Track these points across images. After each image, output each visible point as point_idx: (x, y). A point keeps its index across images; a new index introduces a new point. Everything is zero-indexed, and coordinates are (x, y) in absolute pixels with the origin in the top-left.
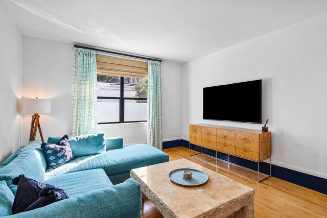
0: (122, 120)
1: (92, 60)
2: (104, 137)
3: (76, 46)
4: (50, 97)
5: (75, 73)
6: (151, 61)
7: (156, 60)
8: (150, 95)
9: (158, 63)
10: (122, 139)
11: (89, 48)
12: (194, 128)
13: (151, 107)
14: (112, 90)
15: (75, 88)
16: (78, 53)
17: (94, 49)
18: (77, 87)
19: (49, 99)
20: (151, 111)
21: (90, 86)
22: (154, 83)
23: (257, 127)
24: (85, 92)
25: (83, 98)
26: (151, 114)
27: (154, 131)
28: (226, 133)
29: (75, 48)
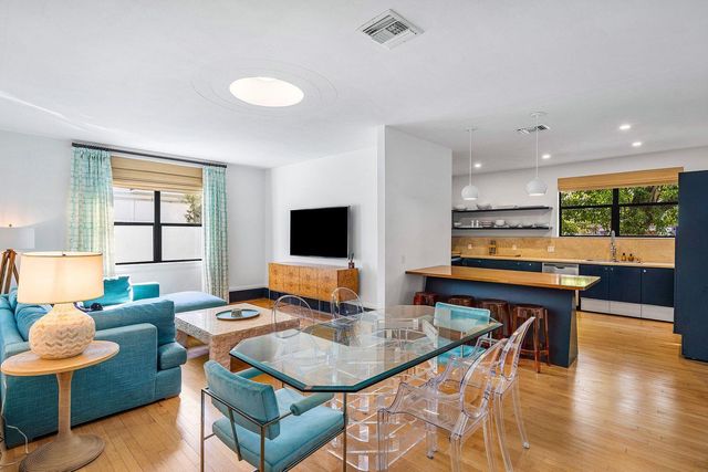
0: (158, 258)
1: (104, 166)
2: (129, 281)
3: (74, 145)
4: (30, 223)
5: (72, 187)
6: (208, 167)
7: (216, 166)
8: (206, 218)
9: (222, 169)
10: (158, 286)
11: (98, 148)
12: (275, 269)
13: (208, 239)
14: (135, 199)
15: (74, 210)
16: (78, 156)
17: (107, 150)
18: (77, 208)
19: (30, 227)
20: (208, 244)
21: (100, 208)
22: (213, 201)
23: (342, 263)
24: (92, 217)
25: (89, 226)
26: (208, 248)
27: (213, 274)
28: (308, 272)
29: (74, 148)
